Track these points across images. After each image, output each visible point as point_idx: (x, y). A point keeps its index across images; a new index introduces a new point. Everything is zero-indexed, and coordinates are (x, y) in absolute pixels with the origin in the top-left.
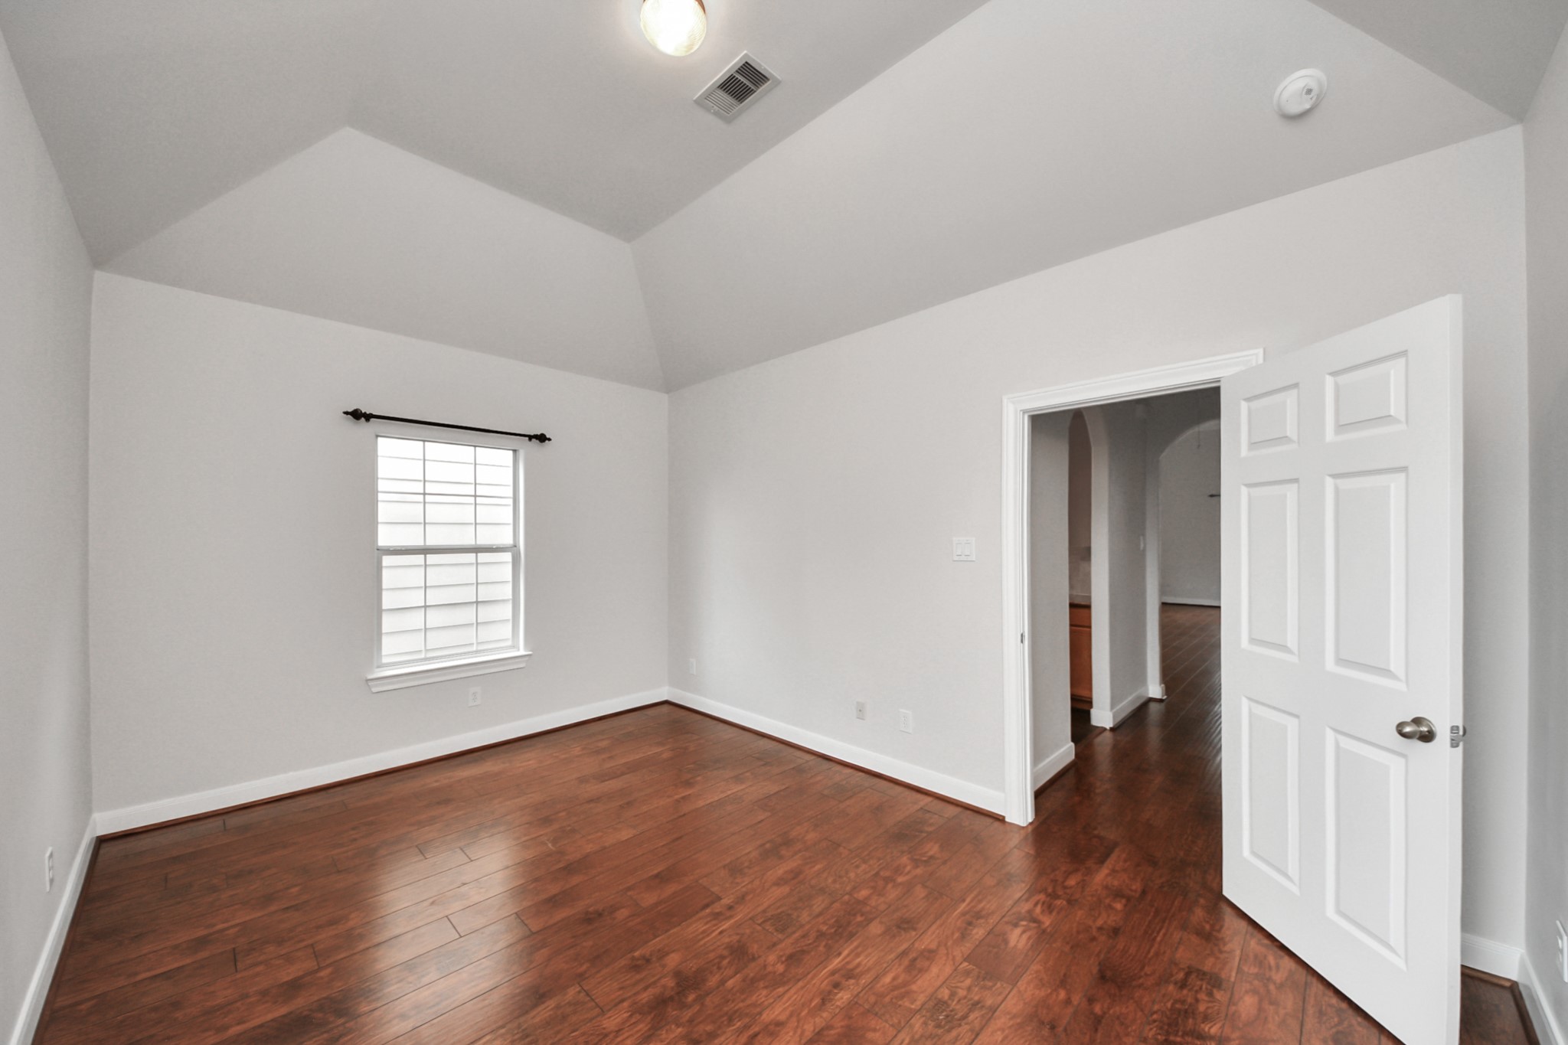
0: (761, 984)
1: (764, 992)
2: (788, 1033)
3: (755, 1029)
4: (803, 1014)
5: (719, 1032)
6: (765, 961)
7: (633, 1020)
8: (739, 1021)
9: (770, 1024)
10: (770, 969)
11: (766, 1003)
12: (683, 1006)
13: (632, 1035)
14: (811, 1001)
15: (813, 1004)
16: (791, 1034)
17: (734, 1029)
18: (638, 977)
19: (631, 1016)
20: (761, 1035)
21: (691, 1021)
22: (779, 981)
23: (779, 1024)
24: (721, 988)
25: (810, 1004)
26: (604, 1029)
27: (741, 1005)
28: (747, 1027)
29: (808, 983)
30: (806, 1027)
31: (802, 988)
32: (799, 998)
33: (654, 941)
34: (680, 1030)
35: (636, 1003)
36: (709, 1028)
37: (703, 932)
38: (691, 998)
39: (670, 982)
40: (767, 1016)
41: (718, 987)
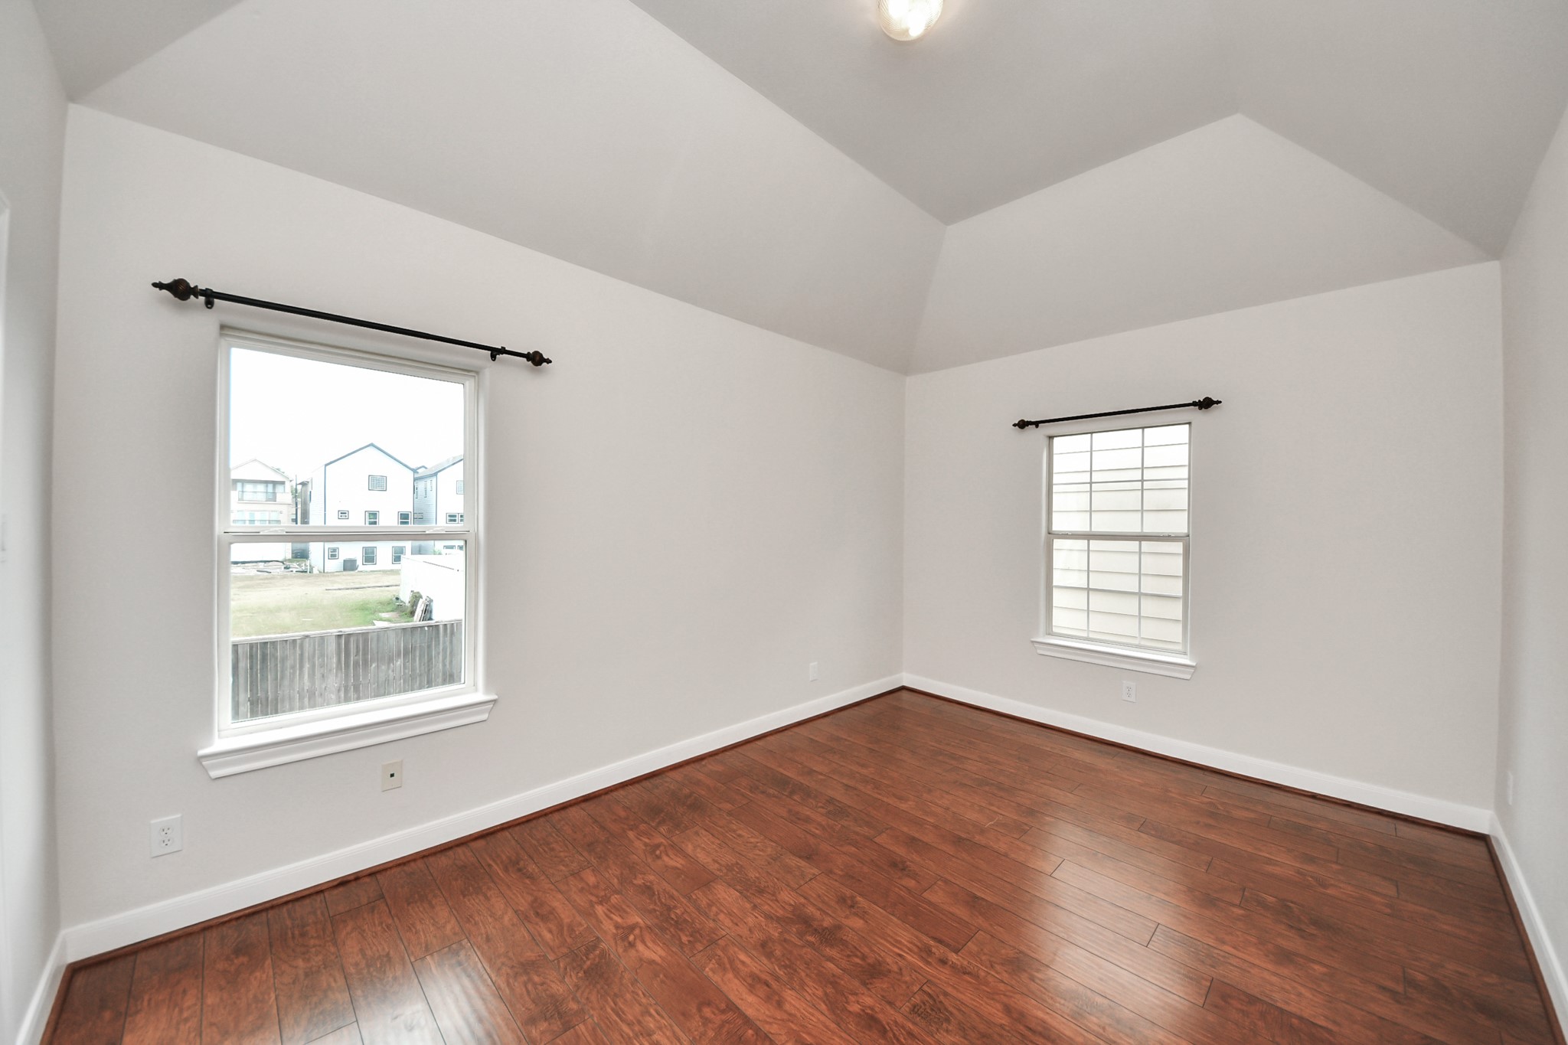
0: (830, 990)
1: (820, 993)
2: (769, 1010)
3: (774, 985)
4: (793, 1026)
5: (773, 960)
6: (863, 994)
7: (786, 907)
8: (784, 973)
9: (780, 996)
10: (852, 998)
11: (805, 994)
12: (801, 935)
13: (773, 908)
14: (809, 1034)
15: (804, 1035)
16: (767, 1013)
17: (775, 969)
18: (832, 903)
19: (791, 905)
20: (768, 989)
21: (785, 940)
22: (836, 1006)
23: (780, 1004)
24: (823, 959)
25: (804, 1032)
26: (779, 893)
27: (803, 974)
28: (777, 979)
29: (834, 1033)
30: (775, 1026)
31: (827, 1027)
32: (813, 1023)
33: (880, 909)
34: (777, 934)
35: (804, 906)
36: (778, 953)
37: (900, 942)
38: (811, 939)
39: (827, 922)
40: (789, 996)
41: (824, 956)
